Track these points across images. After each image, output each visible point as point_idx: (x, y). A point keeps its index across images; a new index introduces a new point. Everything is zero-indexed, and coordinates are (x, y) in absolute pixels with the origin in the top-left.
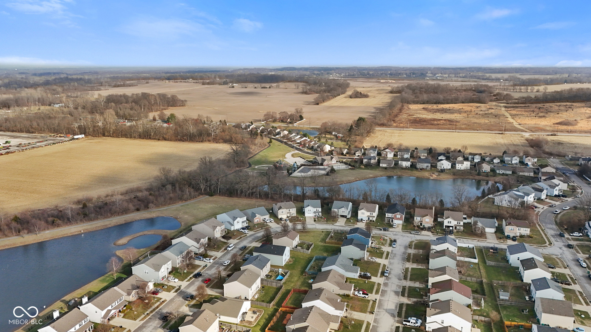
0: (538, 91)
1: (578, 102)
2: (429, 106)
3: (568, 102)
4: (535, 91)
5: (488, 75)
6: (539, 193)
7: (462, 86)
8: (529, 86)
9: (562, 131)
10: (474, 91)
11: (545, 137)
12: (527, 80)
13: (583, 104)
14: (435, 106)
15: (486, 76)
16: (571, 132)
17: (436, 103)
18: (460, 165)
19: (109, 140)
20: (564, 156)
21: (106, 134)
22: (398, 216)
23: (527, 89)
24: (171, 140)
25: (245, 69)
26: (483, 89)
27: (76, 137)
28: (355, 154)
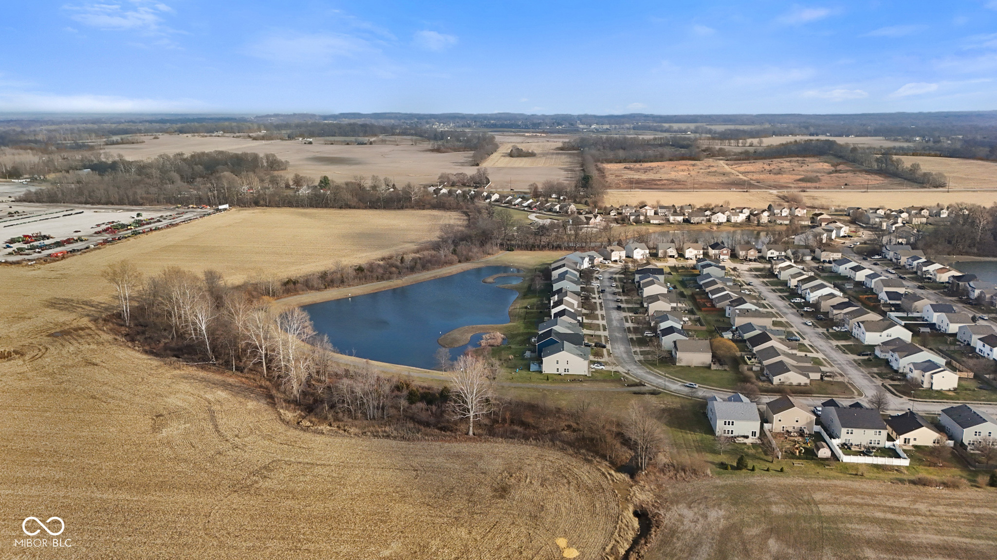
0: (751, 145)
1: (810, 156)
2: (632, 165)
3: (798, 156)
4: (748, 144)
5: (666, 125)
6: (829, 233)
7: (655, 139)
8: (731, 139)
9: (809, 188)
10: (672, 145)
11: (796, 193)
12: (729, 132)
13: (816, 159)
14: (638, 165)
15: (663, 127)
16: (819, 188)
17: (636, 162)
18: (736, 217)
19: (275, 210)
20: (828, 209)
21: (262, 202)
22: (725, 252)
23: (738, 143)
24: (359, 208)
25: (276, 115)
26: (685, 143)
27: (221, 207)
28: (609, 214)
